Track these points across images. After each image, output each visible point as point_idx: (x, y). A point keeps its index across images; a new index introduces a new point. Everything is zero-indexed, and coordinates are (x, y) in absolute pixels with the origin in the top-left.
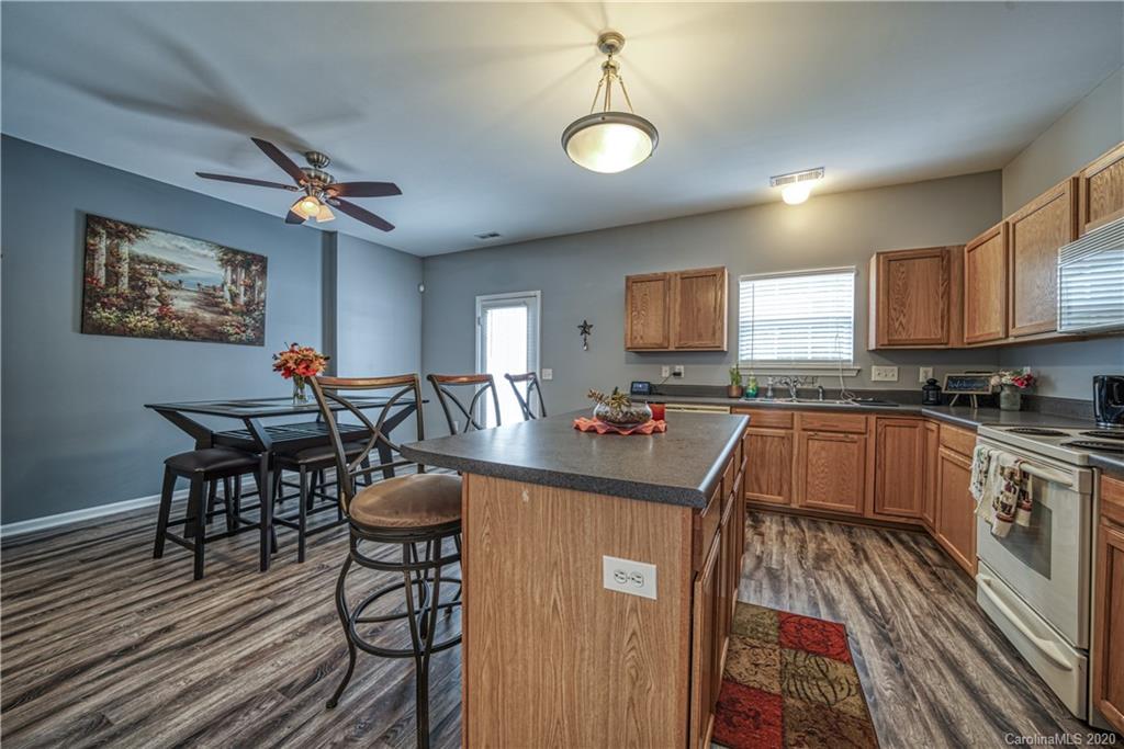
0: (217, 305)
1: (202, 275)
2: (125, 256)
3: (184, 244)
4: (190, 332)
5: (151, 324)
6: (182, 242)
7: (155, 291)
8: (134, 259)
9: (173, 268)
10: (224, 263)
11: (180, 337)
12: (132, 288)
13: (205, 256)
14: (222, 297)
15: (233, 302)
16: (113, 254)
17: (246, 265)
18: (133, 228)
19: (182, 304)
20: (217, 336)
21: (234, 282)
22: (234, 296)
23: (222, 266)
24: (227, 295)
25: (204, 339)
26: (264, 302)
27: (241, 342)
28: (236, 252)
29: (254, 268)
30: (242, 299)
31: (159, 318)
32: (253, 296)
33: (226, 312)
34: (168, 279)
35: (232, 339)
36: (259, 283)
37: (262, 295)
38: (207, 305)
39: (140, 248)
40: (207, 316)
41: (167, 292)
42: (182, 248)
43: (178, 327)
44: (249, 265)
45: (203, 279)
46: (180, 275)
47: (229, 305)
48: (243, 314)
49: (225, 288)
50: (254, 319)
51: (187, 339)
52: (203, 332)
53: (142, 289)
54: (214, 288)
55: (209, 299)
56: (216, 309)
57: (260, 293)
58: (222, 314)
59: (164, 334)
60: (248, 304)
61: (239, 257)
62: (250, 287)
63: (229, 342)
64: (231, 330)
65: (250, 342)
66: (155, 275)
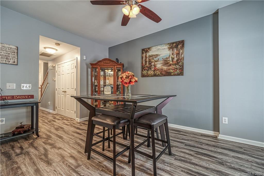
0: (168, 63)
1: (164, 55)
2: (148, 56)
3: (159, 48)
4: (161, 74)
5: (152, 73)
6: (159, 47)
7: (153, 64)
8: (150, 56)
9: (157, 55)
10: (169, 49)
11: (158, 76)
12: (149, 64)
13: (164, 49)
14: (169, 61)
15: (172, 61)
16: (146, 57)
17: (176, 47)
18: (149, 48)
19: (159, 66)
20: (168, 74)
21: (173, 54)
22: (173, 59)
23: (169, 50)
24: (171, 59)
25: (165, 75)
26: (183, 58)
27: (175, 75)
28: (173, 43)
29: (179, 46)
30: (175, 59)
31: (154, 71)
32: (179, 57)
33: (170, 65)
34: (156, 59)
35: (172, 74)
36: (181, 51)
37: (183, 56)
38: (165, 64)
39: (150, 53)
40: (165, 68)
41: (156, 63)
42: (159, 49)
43: (158, 72)
44: (178, 46)
45: (164, 56)
46: (158, 57)
47: (171, 63)
48: (175, 64)
49: (170, 57)
50: (179, 65)
51: (160, 76)
52: (164, 73)
53: (151, 64)
54: (167, 58)
55: (166, 63)
56: (167, 65)
57: (181, 55)
58: (169, 66)
59: (155, 75)
60: (177, 61)
61: (174, 45)
62: (178, 54)
63: (171, 75)
64: (172, 71)
65: (178, 75)
66: (153, 59)
